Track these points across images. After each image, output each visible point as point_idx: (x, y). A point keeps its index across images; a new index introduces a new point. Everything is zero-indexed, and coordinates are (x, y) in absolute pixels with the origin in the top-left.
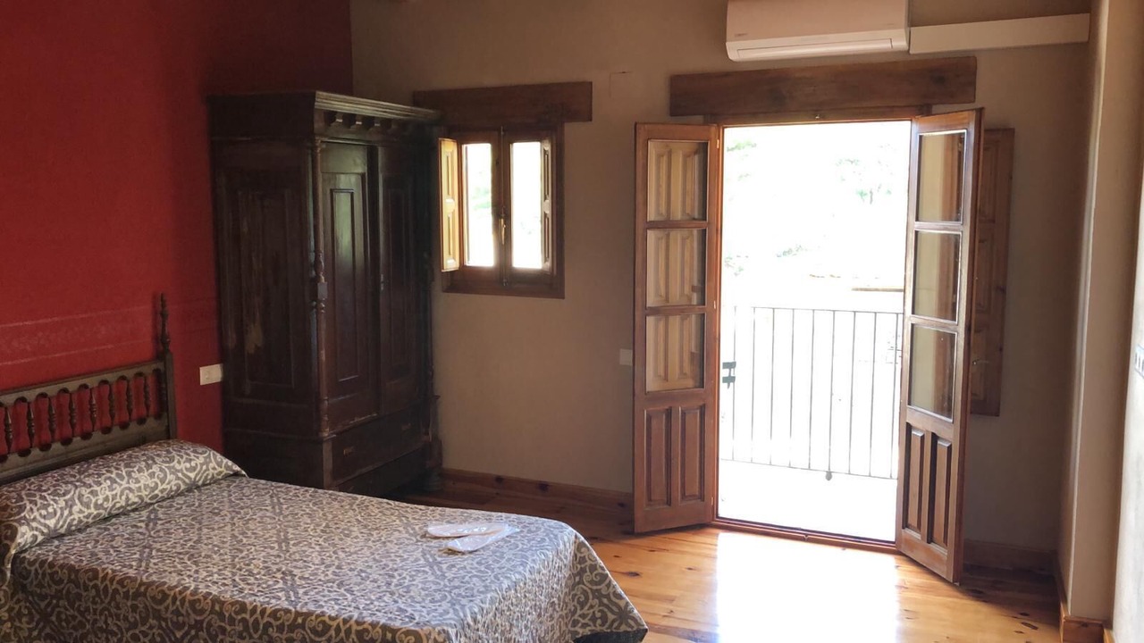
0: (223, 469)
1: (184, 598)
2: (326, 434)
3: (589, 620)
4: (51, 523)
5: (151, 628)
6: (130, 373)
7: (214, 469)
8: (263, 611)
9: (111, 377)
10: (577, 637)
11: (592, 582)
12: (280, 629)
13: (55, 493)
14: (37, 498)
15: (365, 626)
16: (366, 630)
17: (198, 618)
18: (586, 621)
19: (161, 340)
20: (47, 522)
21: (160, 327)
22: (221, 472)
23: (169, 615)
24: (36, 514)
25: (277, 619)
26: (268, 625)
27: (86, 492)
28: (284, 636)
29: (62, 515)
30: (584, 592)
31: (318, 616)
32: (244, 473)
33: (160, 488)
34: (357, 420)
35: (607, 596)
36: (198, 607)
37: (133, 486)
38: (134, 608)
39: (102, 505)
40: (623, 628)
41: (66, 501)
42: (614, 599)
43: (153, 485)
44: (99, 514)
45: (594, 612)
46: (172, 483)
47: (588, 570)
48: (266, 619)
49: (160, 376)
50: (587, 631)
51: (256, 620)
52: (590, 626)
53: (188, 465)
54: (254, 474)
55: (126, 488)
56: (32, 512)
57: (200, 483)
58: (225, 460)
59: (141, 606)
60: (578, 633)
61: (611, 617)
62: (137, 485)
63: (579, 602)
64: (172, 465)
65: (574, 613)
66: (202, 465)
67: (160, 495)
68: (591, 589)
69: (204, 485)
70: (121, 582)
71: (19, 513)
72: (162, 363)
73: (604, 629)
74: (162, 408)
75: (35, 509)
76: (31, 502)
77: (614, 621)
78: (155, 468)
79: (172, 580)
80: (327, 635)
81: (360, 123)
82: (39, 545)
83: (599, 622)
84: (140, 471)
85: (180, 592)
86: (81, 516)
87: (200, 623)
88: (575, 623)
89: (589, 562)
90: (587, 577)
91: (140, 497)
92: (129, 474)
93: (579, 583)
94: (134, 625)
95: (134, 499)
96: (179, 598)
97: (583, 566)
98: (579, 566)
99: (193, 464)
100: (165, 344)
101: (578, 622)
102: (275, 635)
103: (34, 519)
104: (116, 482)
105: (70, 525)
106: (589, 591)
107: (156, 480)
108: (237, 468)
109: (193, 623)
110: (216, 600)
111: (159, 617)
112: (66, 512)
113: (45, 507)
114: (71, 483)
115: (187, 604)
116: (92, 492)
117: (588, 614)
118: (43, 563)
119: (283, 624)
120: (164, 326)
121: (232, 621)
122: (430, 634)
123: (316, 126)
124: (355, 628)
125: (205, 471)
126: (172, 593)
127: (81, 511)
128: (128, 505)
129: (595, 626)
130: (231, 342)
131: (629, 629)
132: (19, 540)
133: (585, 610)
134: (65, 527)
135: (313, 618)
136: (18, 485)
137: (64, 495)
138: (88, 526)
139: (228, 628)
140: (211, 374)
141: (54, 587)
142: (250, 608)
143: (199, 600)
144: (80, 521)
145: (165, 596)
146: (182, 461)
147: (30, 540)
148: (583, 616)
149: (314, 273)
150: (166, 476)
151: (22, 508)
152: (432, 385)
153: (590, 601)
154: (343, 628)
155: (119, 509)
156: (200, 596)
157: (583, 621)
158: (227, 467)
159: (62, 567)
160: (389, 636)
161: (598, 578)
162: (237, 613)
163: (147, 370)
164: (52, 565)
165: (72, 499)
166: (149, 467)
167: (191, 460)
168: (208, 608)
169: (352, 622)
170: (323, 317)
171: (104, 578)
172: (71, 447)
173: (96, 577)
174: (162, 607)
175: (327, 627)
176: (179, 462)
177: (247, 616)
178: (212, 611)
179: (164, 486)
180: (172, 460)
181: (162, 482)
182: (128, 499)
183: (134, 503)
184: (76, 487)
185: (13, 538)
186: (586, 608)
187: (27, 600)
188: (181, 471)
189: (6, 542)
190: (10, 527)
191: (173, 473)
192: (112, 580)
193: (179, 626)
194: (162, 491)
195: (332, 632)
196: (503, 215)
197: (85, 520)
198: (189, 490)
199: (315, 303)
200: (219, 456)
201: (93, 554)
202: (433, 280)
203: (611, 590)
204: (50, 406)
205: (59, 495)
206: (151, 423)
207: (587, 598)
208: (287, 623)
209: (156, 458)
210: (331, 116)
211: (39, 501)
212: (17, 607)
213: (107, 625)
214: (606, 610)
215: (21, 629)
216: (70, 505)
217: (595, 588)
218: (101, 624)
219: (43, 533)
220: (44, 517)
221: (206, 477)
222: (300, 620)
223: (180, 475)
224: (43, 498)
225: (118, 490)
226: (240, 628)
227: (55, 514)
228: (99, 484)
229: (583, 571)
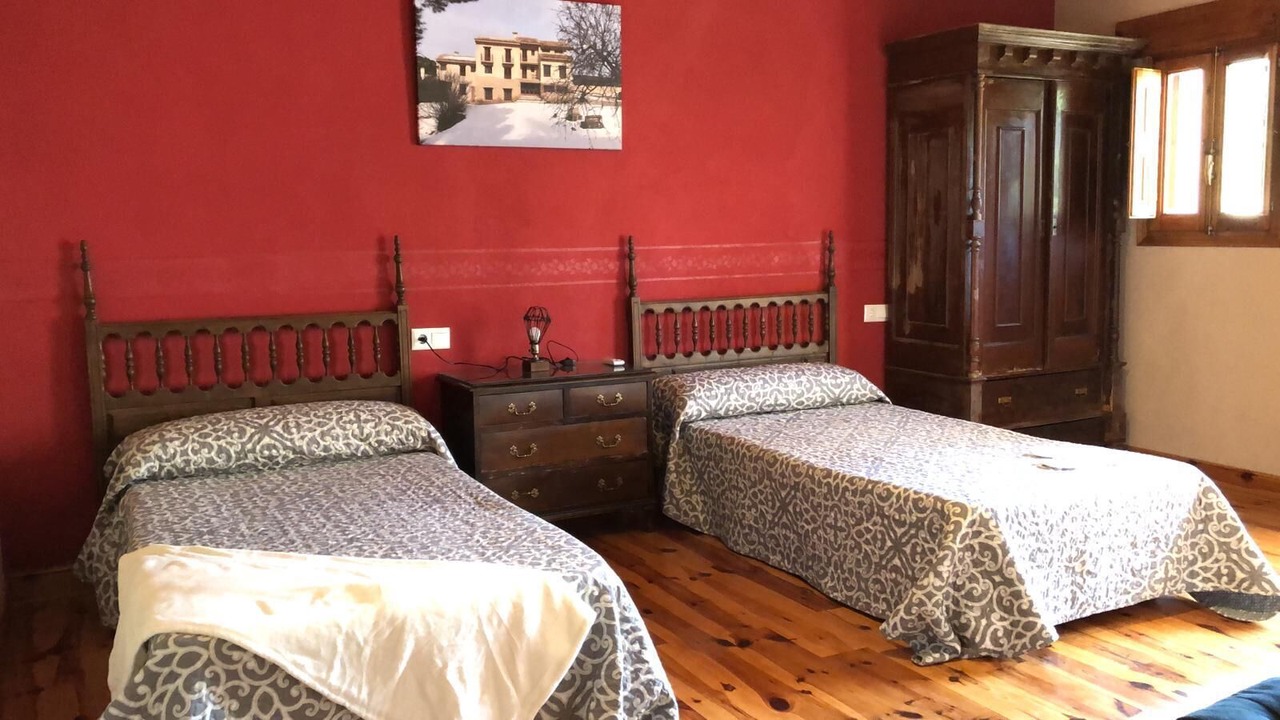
0: (867, 392)
1: (788, 463)
2: (977, 375)
3: (1213, 575)
4: (713, 403)
5: (765, 487)
6: (796, 300)
7: (858, 390)
8: (844, 477)
9: (780, 301)
10: (1195, 590)
11: (1219, 533)
12: (854, 492)
13: (719, 382)
14: (705, 383)
15: (921, 495)
16: (922, 499)
17: (797, 480)
18: (1209, 575)
19: (827, 273)
20: (710, 402)
21: (827, 262)
22: (865, 395)
23: (777, 477)
24: (702, 394)
25: (853, 484)
26: (846, 489)
27: (742, 385)
28: (857, 500)
29: (722, 399)
30: (1209, 543)
31: (884, 484)
32: (887, 399)
33: (806, 396)
34: (1016, 370)
35: (1238, 552)
36: (797, 470)
37: (782, 389)
38: (755, 469)
39: (754, 399)
40: (1255, 590)
41: (726, 389)
42: (1244, 555)
43: (800, 392)
44: (752, 407)
45: (1219, 568)
46: (817, 394)
47: (1215, 518)
48: (845, 484)
49: (824, 306)
50: (1209, 587)
51: (838, 484)
52: (1213, 581)
53: (834, 382)
54: (897, 401)
55: (775, 390)
56: (699, 391)
57: (844, 400)
58: (870, 385)
59: (759, 468)
60: (1197, 587)
61: (1240, 575)
62: (786, 389)
63: (1200, 552)
64: (819, 378)
65: (1193, 562)
66: (847, 384)
67: (806, 403)
68: (1217, 540)
69: (849, 403)
70: (748, 448)
71: (690, 391)
72: (826, 295)
73: (1232, 588)
74: (824, 337)
75: (702, 390)
76: (700, 384)
77: (1243, 581)
78: (803, 378)
79: (784, 450)
80: (890, 502)
81: (1035, 56)
82: (702, 420)
83: (1225, 579)
84: (790, 377)
85: (787, 458)
86: (737, 404)
87: (797, 484)
88: (1193, 575)
89: (1217, 511)
90: (1213, 527)
91: (788, 400)
92: (780, 379)
93: (1202, 532)
94: (754, 485)
95: (781, 400)
96: (785, 462)
97: (1209, 513)
98: (1204, 513)
99: (839, 381)
100: (830, 277)
101: (1198, 575)
102: (850, 498)
103: (700, 397)
104: (768, 383)
105: (728, 410)
106: (1215, 543)
107: (803, 388)
108: (882, 394)
109: (793, 484)
110: (811, 467)
111: (771, 479)
112: (725, 398)
113: (710, 390)
114: (732, 377)
115: (790, 468)
116: (747, 387)
117: (1212, 568)
118: (702, 430)
119: (856, 489)
120: (830, 261)
121: (820, 484)
122: (977, 508)
123: (980, 60)
124: (913, 496)
125: (849, 390)
126: (780, 458)
127: (736, 400)
128: (777, 405)
129: (1219, 583)
130: (895, 283)
131: (1263, 593)
132: (687, 410)
133: (1208, 563)
134: (724, 410)
135: (880, 485)
136: (695, 374)
137: (725, 384)
138: (743, 415)
139: (817, 490)
140: (875, 313)
141: (707, 450)
142: (834, 474)
143: (798, 465)
144: (736, 409)
145: (776, 460)
146: (828, 377)
147: (695, 413)
148: (1205, 569)
149: (971, 210)
150: (811, 388)
151: (693, 388)
152: (1117, 348)
153: (1216, 554)
154: (903, 496)
155: (769, 406)
156: (799, 463)
157: (1205, 575)
158: (872, 391)
159: (713, 434)
160: (939, 505)
161: (1228, 529)
162: (824, 478)
163: (812, 298)
164: (707, 433)
165: (731, 388)
166: (797, 376)
167: (837, 378)
168: (804, 472)
169: (911, 491)
170: (977, 255)
171: (738, 444)
172: (743, 355)
173: (732, 443)
174: (772, 470)
175: (890, 494)
176: (826, 377)
177: (831, 480)
178: (807, 475)
179: (810, 395)
180: (819, 374)
181: (809, 392)
182: (776, 399)
183: (782, 405)
184: (736, 380)
185: (683, 408)
186: (1210, 560)
187: (691, 461)
188: (826, 385)
189: (678, 410)
190: (682, 400)
191: (819, 386)
192: (743, 446)
193: (784, 486)
194: (808, 399)
195: (894, 499)
196: (1212, 151)
197: (741, 409)
198: (834, 405)
199: (971, 241)
200: (864, 380)
201: (738, 430)
202: (1124, 230)
203: (1243, 545)
204: (728, 319)
205: (722, 384)
206: (812, 348)
207: (1212, 550)
208: (860, 488)
209: (806, 372)
210: (1000, 49)
211: (706, 385)
212: (684, 465)
213: (738, 483)
214: (1234, 566)
215: (684, 483)
216: (728, 392)
217: (1222, 540)
218: (734, 483)
219: (706, 411)
220: (708, 398)
221: (851, 395)
222: (870, 487)
223: (825, 388)
224: (710, 384)
225: (769, 390)
226: (825, 490)
227: (717, 397)
228: (754, 381)
229: (1207, 520)
